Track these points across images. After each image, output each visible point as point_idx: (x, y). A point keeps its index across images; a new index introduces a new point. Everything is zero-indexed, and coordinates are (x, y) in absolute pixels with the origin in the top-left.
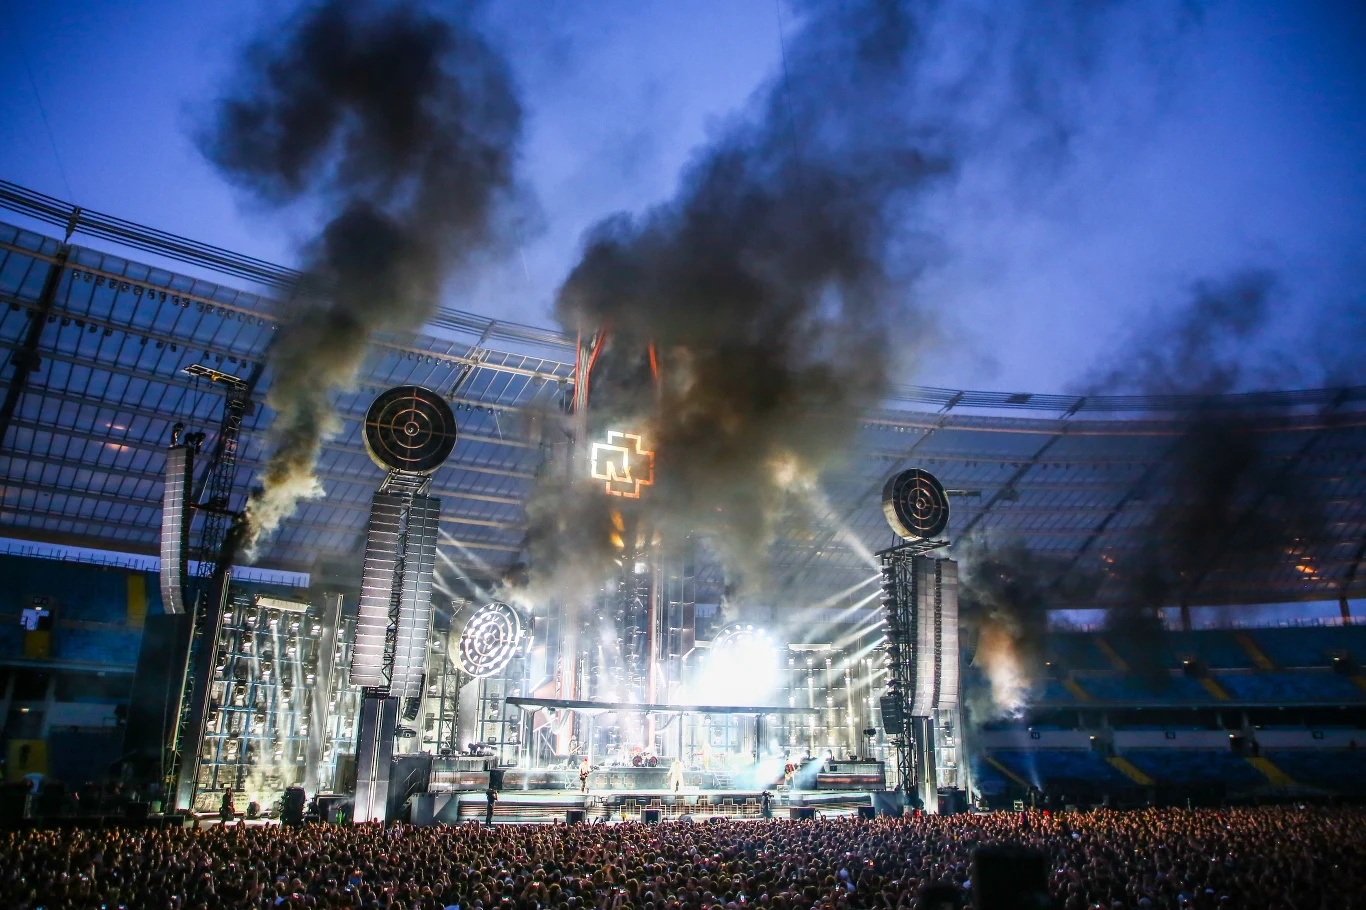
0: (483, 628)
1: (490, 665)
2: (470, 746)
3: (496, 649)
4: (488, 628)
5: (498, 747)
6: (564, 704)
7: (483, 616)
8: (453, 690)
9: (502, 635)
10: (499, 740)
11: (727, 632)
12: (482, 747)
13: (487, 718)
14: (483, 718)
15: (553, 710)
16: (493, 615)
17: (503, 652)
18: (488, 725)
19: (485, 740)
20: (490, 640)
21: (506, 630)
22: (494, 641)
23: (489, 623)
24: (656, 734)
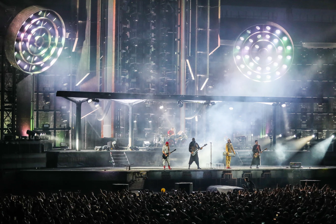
0: (33, 31)
1: (41, 63)
2: (28, 132)
3: (45, 50)
4: (37, 32)
5: (52, 132)
6: (107, 96)
7: (33, 21)
8: (10, 84)
9: (50, 38)
10: (52, 126)
11: (249, 32)
12: (39, 133)
13: (40, 107)
14: (37, 107)
15: (98, 101)
16: (41, 20)
17: (52, 52)
18: (42, 113)
19: (40, 127)
20: (40, 41)
21: (54, 35)
22: (44, 43)
23: (39, 27)
24: (186, 120)
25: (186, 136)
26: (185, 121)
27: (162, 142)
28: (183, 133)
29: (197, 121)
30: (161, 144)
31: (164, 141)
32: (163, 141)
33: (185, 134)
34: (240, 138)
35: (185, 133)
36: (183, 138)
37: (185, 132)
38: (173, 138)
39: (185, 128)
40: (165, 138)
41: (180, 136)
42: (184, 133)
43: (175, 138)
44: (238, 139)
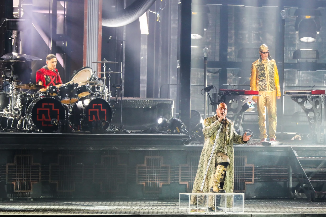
24: (104, 28)
25: (106, 90)
26: (100, 33)
27: (16, 110)
28: (95, 79)
29: (147, 33)
30: (10, 118)
31: (23, 108)
32: (17, 107)
33: (101, 81)
34: (305, 98)
35: (101, 78)
36: (92, 95)
37: (102, 75)
38: (55, 94)
39: (102, 59)
40: (25, 95)
41: (83, 89)
42: (97, 78)
43: (63, 97)
44: (300, 100)
